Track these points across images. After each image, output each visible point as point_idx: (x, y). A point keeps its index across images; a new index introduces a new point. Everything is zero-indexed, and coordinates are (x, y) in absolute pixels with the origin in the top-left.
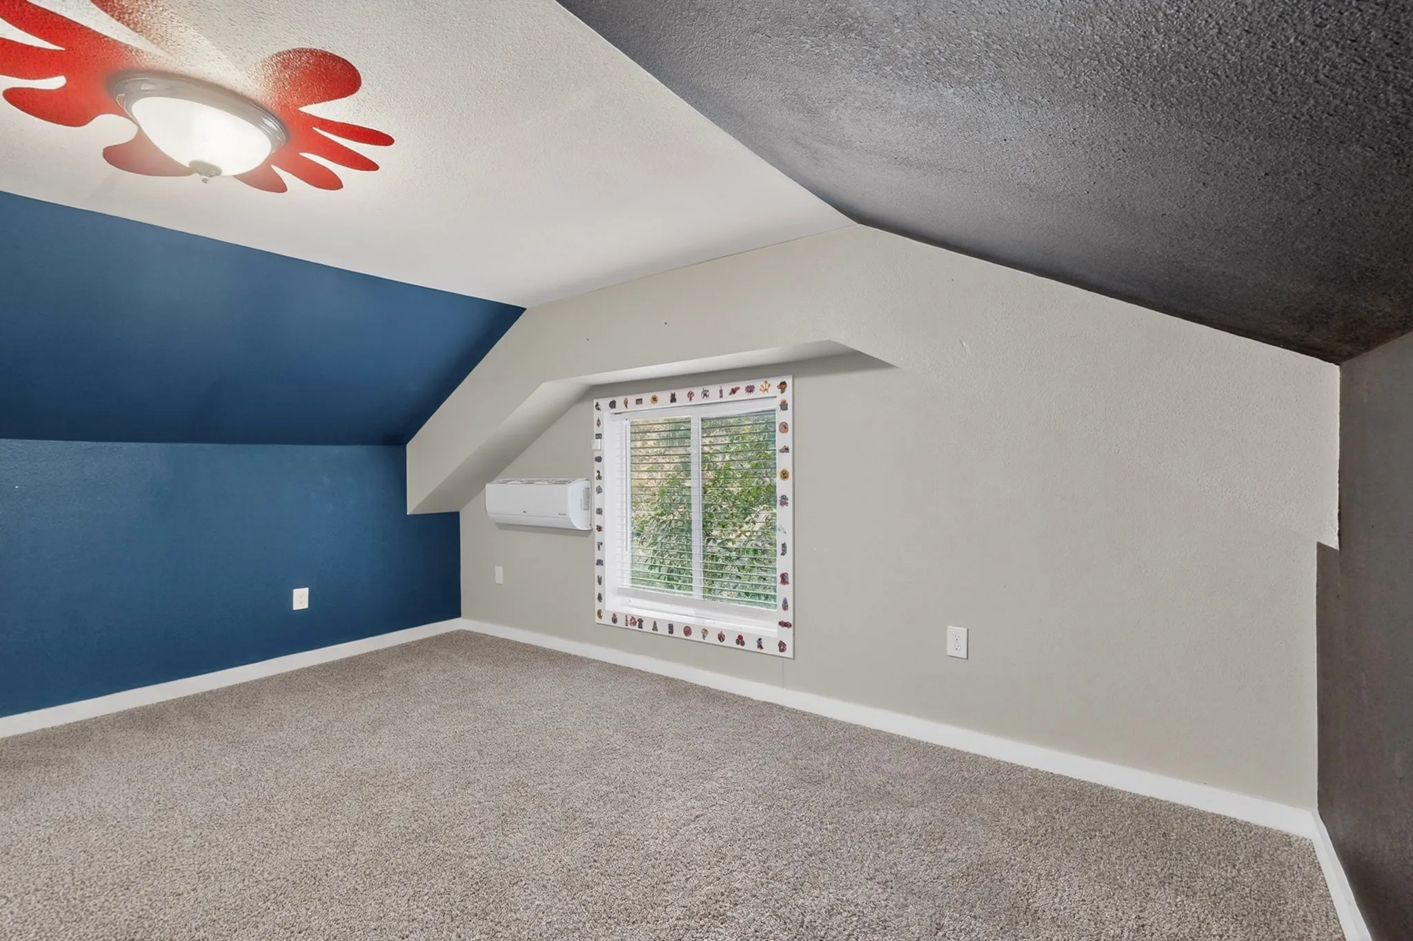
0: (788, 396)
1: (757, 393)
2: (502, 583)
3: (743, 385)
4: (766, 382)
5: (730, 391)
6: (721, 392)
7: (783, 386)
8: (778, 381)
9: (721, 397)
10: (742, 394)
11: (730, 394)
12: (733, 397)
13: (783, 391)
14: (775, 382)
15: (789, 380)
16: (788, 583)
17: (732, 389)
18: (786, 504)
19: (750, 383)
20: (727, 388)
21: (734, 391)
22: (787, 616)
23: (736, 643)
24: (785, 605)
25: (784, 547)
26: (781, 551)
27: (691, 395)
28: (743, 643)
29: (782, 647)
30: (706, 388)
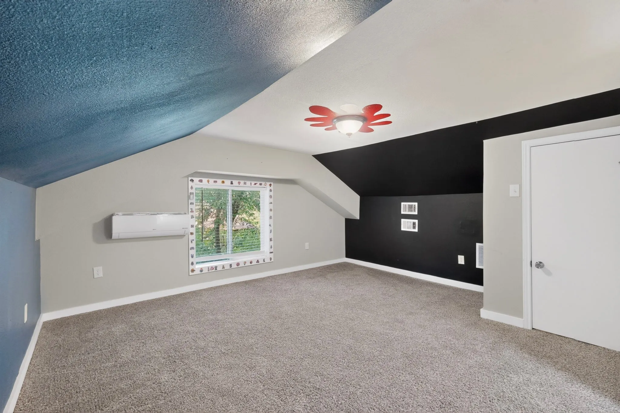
0: (272, 188)
1: (263, 186)
2: (102, 276)
3: (259, 183)
4: (266, 183)
5: (254, 184)
6: (251, 183)
7: (270, 185)
8: (269, 183)
9: (251, 185)
10: (258, 185)
11: (254, 185)
12: (255, 186)
13: (270, 186)
14: (268, 183)
15: (272, 183)
16: (272, 241)
17: (255, 183)
18: (272, 218)
19: (261, 182)
20: (253, 183)
21: (255, 184)
22: (272, 250)
23: (257, 262)
24: (271, 247)
25: (271, 230)
26: (270, 232)
27: (239, 183)
28: (259, 262)
29: (271, 259)
30: (245, 181)
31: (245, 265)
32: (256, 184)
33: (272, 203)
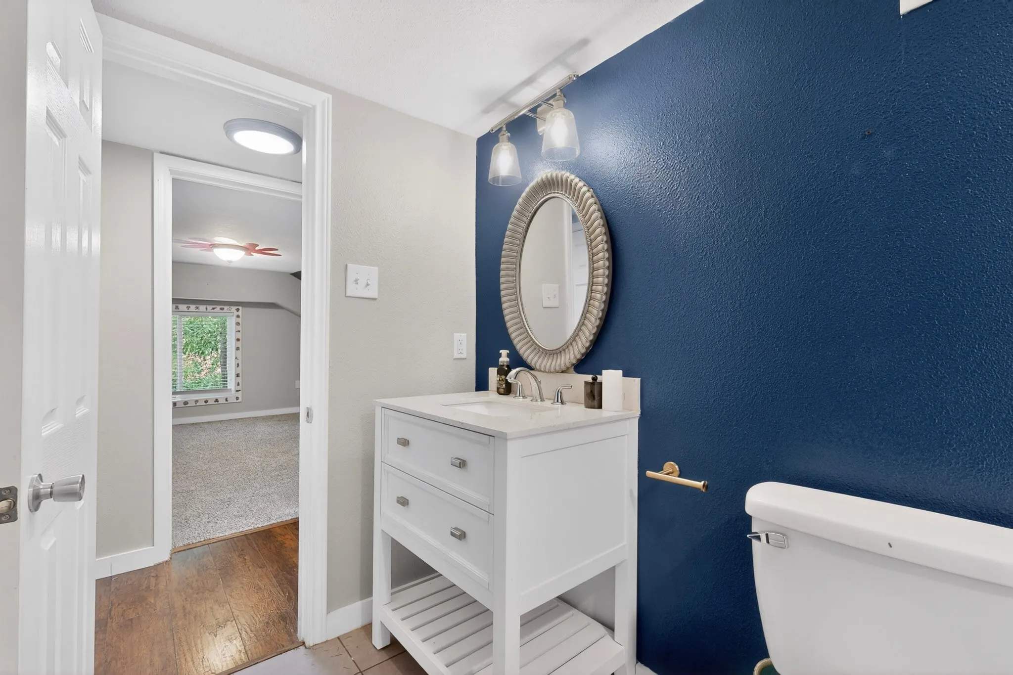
0: (240, 313)
1: (225, 310)
3: (219, 307)
4: (230, 308)
6: (206, 308)
8: (236, 308)
9: (206, 310)
10: (218, 310)
12: (213, 311)
13: (238, 311)
14: (234, 308)
15: (240, 308)
16: (239, 377)
17: (213, 308)
18: (238, 350)
19: (222, 307)
20: (210, 307)
22: (239, 388)
23: (215, 402)
24: (238, 384)
25: (238, 365)
26: (237, 366)
27: (188, 308)
28: (218, 401)
29: (237, 398)
30: (198, 306)
31: (196, 404)
32: (215, 308)
33: (239, 331)
